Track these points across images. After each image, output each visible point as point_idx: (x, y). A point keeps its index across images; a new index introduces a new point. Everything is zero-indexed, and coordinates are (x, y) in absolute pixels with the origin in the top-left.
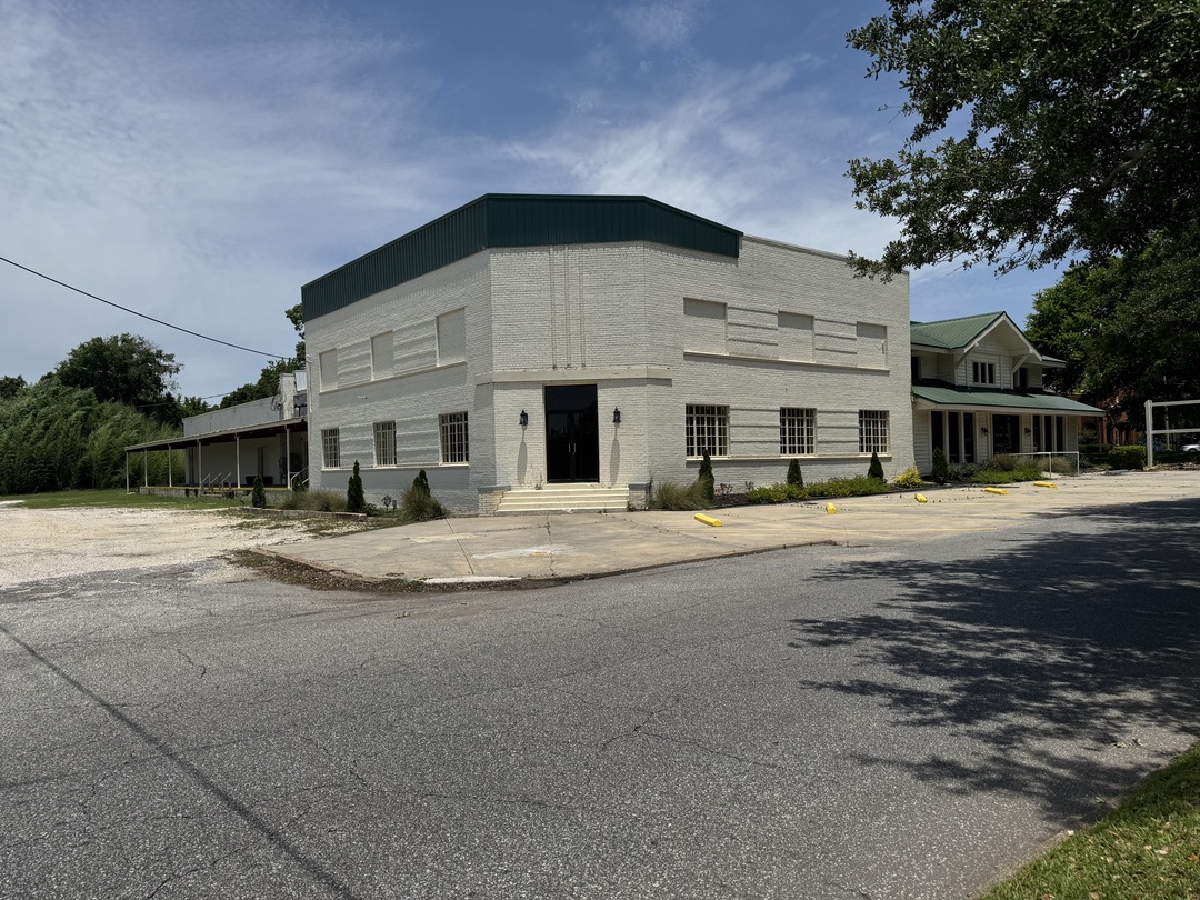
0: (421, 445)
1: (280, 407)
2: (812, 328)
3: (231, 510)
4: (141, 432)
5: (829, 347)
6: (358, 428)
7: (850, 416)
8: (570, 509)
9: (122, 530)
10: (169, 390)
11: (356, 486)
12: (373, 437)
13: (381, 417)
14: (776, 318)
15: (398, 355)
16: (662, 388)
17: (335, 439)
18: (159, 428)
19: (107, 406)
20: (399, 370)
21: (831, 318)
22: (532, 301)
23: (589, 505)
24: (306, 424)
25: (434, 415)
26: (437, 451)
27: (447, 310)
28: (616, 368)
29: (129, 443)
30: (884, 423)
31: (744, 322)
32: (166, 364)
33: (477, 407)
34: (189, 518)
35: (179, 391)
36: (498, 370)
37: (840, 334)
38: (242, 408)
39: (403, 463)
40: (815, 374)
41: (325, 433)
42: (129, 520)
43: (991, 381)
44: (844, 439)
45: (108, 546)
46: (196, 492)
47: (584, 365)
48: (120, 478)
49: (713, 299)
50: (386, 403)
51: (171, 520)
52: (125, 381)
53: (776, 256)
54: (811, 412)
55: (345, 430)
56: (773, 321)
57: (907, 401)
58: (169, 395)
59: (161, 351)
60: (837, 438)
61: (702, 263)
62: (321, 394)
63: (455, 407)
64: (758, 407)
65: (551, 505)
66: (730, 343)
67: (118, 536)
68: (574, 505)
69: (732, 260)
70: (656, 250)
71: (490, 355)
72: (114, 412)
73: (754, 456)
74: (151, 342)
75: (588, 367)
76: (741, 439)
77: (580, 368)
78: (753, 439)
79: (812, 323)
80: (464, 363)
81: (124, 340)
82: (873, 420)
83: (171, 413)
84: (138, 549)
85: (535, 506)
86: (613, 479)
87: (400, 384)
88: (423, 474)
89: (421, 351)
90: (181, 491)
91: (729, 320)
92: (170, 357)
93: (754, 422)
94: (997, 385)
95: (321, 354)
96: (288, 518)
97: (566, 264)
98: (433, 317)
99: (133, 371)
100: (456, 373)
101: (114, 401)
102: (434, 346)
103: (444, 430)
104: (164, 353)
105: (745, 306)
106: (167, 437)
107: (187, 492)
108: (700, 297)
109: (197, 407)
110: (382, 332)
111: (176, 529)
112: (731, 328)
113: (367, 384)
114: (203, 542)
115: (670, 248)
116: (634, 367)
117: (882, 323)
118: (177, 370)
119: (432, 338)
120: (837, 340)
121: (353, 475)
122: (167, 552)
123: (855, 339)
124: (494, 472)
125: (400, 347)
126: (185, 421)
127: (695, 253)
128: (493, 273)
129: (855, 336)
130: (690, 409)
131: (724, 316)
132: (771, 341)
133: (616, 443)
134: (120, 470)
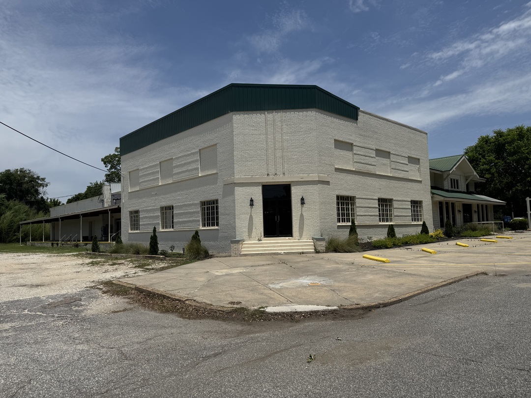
0: (189, 218)
1: (103, 201)
2: (389, 158)
3: (81, 254)
4: (28, 215)
5: (397, 168)
6: (151, 209)
7: (407, 203)
8: (283, 252)
9: (21, 267)
10: (42, 195)
11: (154, 240)
12: (159, 214)
13: (165, 204)
14: (374, 152)
15: (175, 171)
16: (325, 186)
17: (137, 216)
18: (38, 213)
19: (11, 203)
20: (176, 178)
21: (397, 154)
22: (255, 140)
23: (292, 249)
24: (120, 208)
25: (198, 202)
26: (199, 221)
27: (206, 146)
28: (302, 175)
29: (21, 220)
30: (421, 207)
31: (361, 153)
32: (42, 183)
33: (224, 196)
34: (58, 259)
35: (47, 196)
36: (237, 176)
37: (402, 162)
38: (81, 203)
39: (177, 228)
40: (392, 181)
41: (131, 213)
42: (24, 260)
43: (458, 188)
44: (405, 214)
45: (15, 279)
46: (57, 244)
47: (284, 174)
48: (17, 238)
49: (347, 141)
50: (168, 196)
51: (48, 260)
52: (21, 191)
53: (373, 121)
54: (391, 200)
55: (143, 211)
56: (373, 154)
57: (429, 196)
58: (42, 197)
59: (39, 177)
60: (401, 214)
61: (342, 122)
62: (129, 193)
63: (211, 197)
64: (369, 197)
65: (271, 250)
66: (355, 164)
67: (20, 271)
68: (284, 250)
69: (355, 121)
70: (322, 114)
71: (233, 168)
72: (15, 205)
73: (368, 223)
74: (34, 172)
75: (286, 175)
76: (362, 214)
77: (282, 175)
78: (367, 214)
79: (389, 156)
80: (217, 173)
81: (21, 171)
82: (416, 204)
83: (43, 206)
84: (36, 280)
85: (262, 250)
86: (301, 235)
87: (177, 186)
88: (197, 232)
89: (190, 168)
90: (49, 244)
91: (355, 152)
92: (43, 179)
93: (367, 205)
94: (460, 190)
95: (130, 172)
96: (117, 259)
97: (274, 121)
98: (198, 150)
99: (25, 186)
100: (212, 179)
101: (15, 200)
102: (198, 165)
103: (203, 210)
104: (40, 177)
105: (361, 145)
106: (41, 217)
107: (52, 244)
108: (341, 139)
109: (56, 203)
110: (166, 159)
111: (54, 266)
112: (355, 156)
113: (157, 187)
114: (75, 275)
115: (327, 113)
116: (311, 175)
117: (418, 157)
118: (47, 185)
119: (197, 161)
120: (400, 164)
121: (153, 234)
122: (55, 283)
123: (407, 165)
124: (235, 232)
125: (177, 166)
126: (50, 209)
127: (338, 116)
128: (234, 125)
129: (407, 163)
130: (338, 197)
131: (352, 150)
132: (373, 163)
133: (302, 215)
134: (17, 234)
